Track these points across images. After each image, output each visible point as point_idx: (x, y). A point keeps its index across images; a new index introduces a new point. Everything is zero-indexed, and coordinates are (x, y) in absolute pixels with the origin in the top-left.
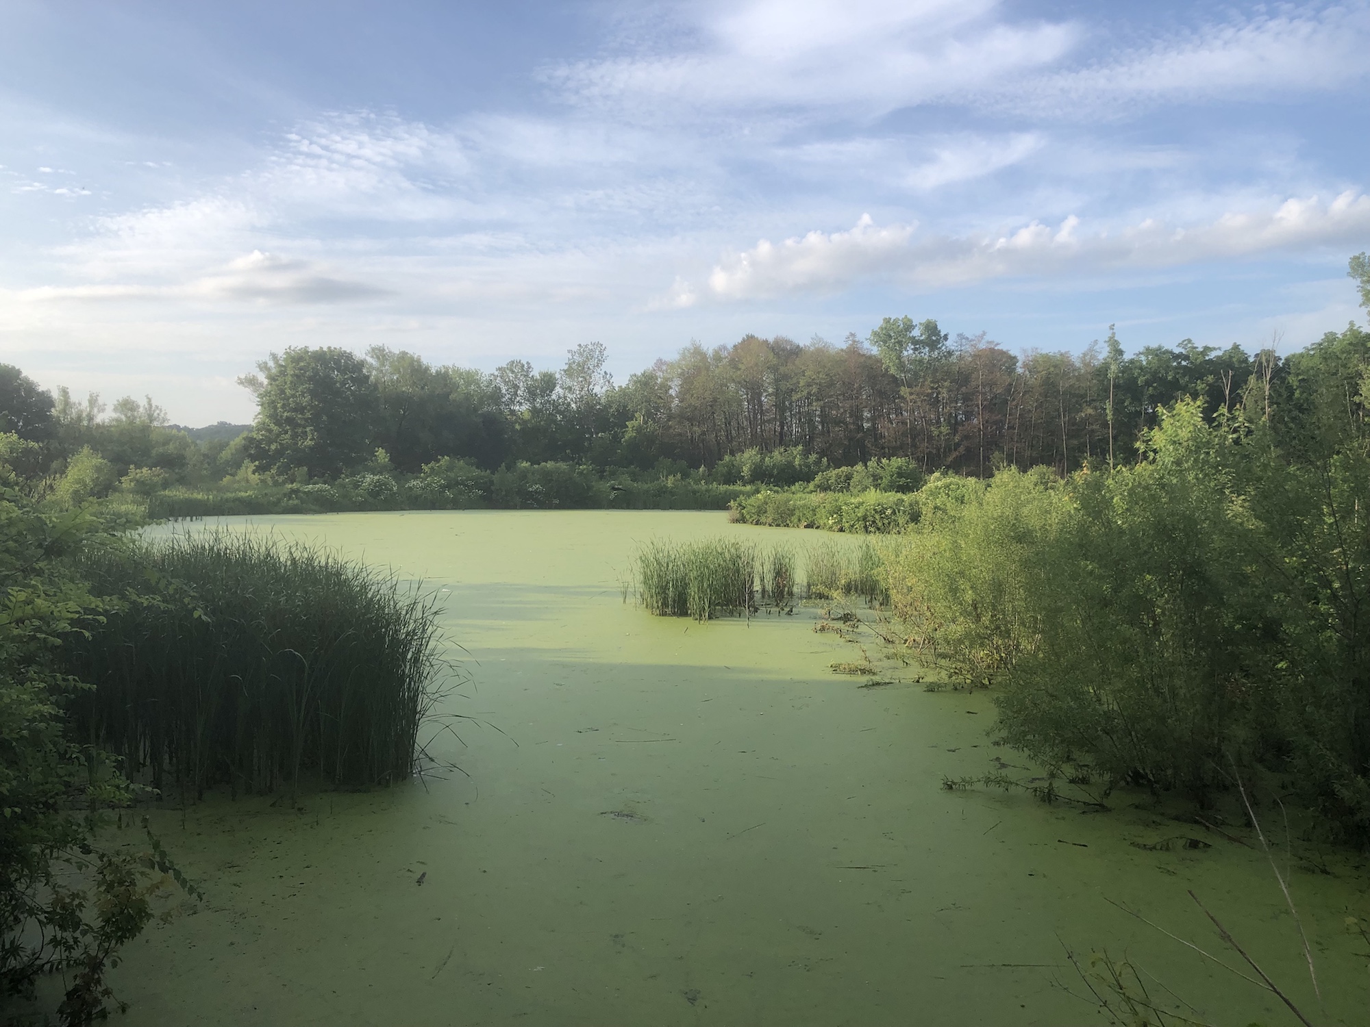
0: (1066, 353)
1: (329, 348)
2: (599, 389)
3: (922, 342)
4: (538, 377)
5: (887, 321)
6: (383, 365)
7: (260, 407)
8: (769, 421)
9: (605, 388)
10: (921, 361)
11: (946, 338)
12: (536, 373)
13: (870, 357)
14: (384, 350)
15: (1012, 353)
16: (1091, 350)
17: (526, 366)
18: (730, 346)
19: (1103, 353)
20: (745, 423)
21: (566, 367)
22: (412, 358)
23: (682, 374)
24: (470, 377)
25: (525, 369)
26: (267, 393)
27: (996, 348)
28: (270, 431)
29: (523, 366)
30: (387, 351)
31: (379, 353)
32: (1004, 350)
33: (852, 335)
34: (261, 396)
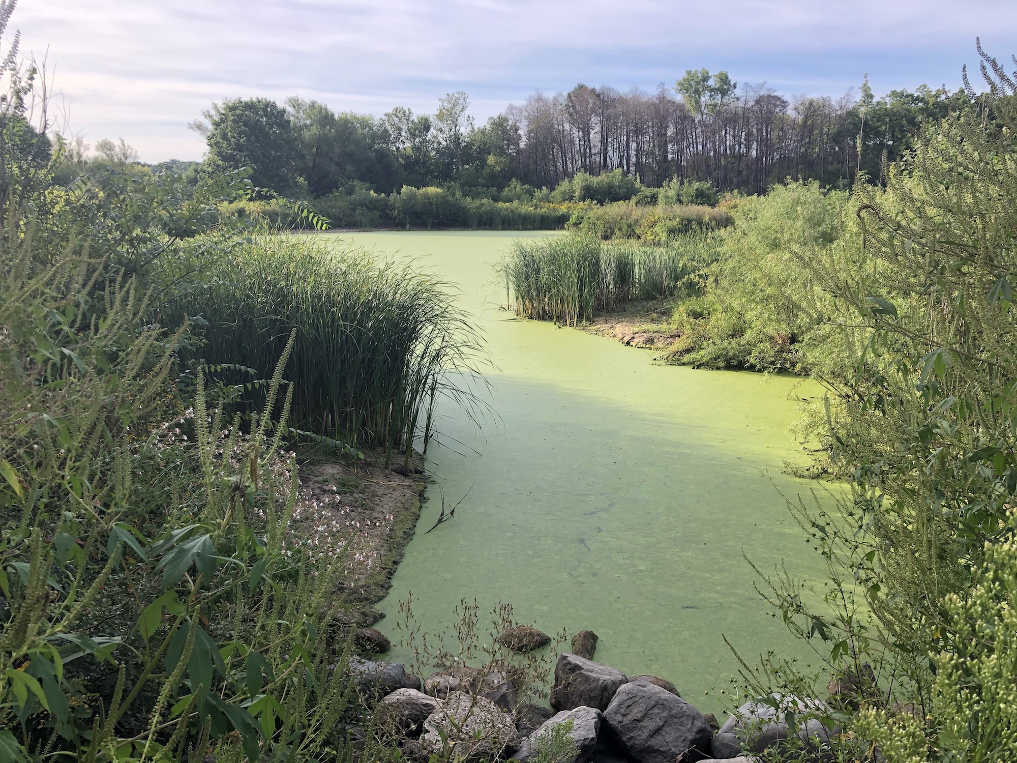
0: (827, 97)
1: (258, 99)
2: (464, 130)
3: (717, 89)
4: (416, 121)
5: (689, 73)
6: (298, 113)
7: (209, 147)
8: (595, 154)
9: (469, 129)
10: (715, 105)
11: (735, 86)
12: (414, 118)
13: (674, 103)
14: (298, 101)
15: (785, 99)
16: (848, 95)
17: (407, 111)
18: (565, 94)
19: (858, 97)
20: (577, 157)
21: (438, 113)
22: (321, 108)
23: (527, 118)
24: (365, 123)
25: (407, 116)
26: (214, 135)
27: (773, 94)
28: (218, 166)
29: (404, 112)
30: (300, 101)
31: (296, 104)
32: (780, 97)
33: (663, 84)
34: (209, 138)
